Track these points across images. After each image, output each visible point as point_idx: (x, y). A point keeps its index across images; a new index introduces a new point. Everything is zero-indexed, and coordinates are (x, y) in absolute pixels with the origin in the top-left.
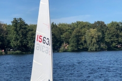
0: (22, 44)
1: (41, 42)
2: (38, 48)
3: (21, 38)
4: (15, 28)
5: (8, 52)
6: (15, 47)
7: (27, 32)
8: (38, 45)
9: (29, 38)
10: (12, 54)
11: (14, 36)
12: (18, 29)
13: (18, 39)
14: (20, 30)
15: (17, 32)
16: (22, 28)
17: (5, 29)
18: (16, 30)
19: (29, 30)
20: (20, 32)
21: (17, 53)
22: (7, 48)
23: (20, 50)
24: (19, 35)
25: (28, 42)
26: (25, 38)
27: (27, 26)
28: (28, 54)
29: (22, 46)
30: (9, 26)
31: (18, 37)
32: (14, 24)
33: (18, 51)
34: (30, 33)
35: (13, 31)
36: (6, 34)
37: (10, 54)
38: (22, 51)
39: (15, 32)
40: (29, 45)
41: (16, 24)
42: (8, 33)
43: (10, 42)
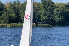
0: (49, 19)
1: (27, 19)
2: (25, 23)
3: (49, 13)
4: (44, 5)
5: (39, 25)
6: (44, 21)
7: (54, 9)
8: (26, 21)
9: (55, 14)
10: (42, 26)
11: (43, 12)
12: (46, 6)
13: (46, 15)
14: (48, 7)
15: (46, 9)
16: (50, 6)
17: (36, 7)
18: (45, 7)
19: (55, 7)
20: (48, 9)
21: (46, 26)
22: (37, 21)
23: (48, 23)
24: (47, 11)
25: (54, 17)
26: (52, 14)
27: (53, 4)
28: (54, 26)
29: (50, 20)
30: (39, 4)
31: (47, 13)
32: (43, 2)
33: (46, 24)
34: (56, 9)
35: (42, 8)
36: (37, 10)
37: (40, 26)
38: (49, 24)
39: (44, 9)
40: (55, 19)
41: (45, 2)
42: (38, 9)
43: (40, 17)
